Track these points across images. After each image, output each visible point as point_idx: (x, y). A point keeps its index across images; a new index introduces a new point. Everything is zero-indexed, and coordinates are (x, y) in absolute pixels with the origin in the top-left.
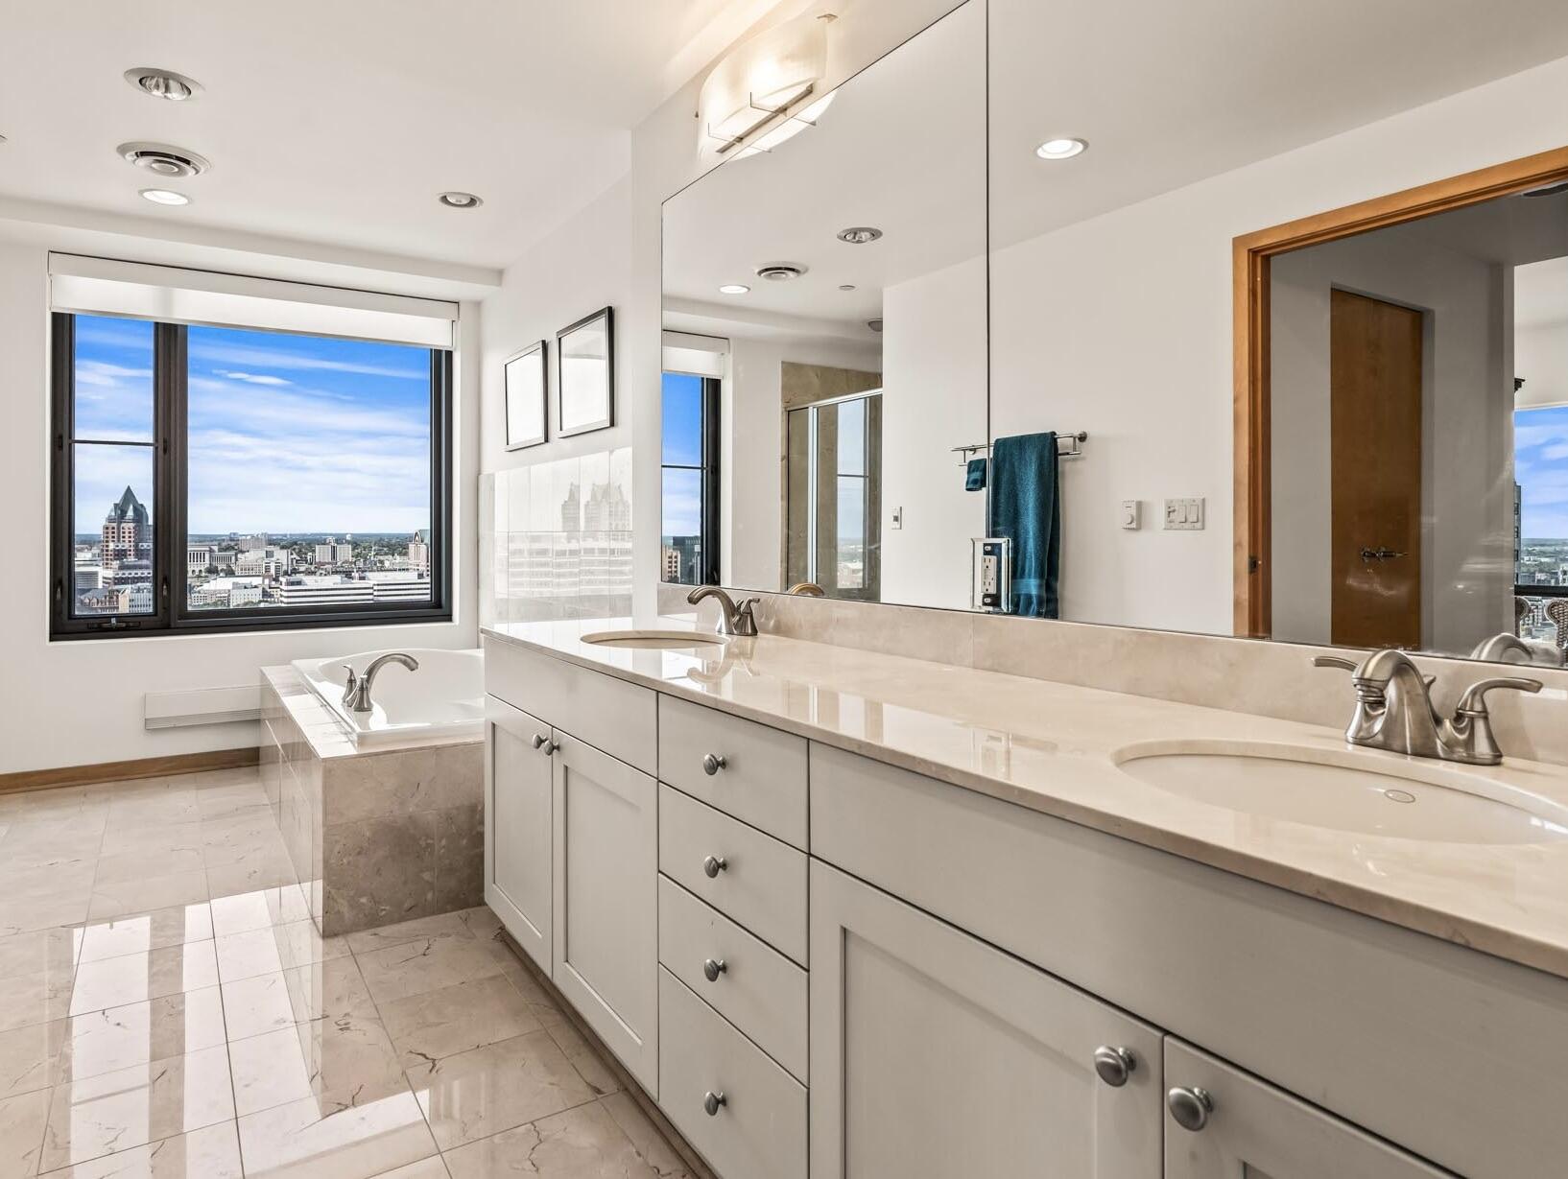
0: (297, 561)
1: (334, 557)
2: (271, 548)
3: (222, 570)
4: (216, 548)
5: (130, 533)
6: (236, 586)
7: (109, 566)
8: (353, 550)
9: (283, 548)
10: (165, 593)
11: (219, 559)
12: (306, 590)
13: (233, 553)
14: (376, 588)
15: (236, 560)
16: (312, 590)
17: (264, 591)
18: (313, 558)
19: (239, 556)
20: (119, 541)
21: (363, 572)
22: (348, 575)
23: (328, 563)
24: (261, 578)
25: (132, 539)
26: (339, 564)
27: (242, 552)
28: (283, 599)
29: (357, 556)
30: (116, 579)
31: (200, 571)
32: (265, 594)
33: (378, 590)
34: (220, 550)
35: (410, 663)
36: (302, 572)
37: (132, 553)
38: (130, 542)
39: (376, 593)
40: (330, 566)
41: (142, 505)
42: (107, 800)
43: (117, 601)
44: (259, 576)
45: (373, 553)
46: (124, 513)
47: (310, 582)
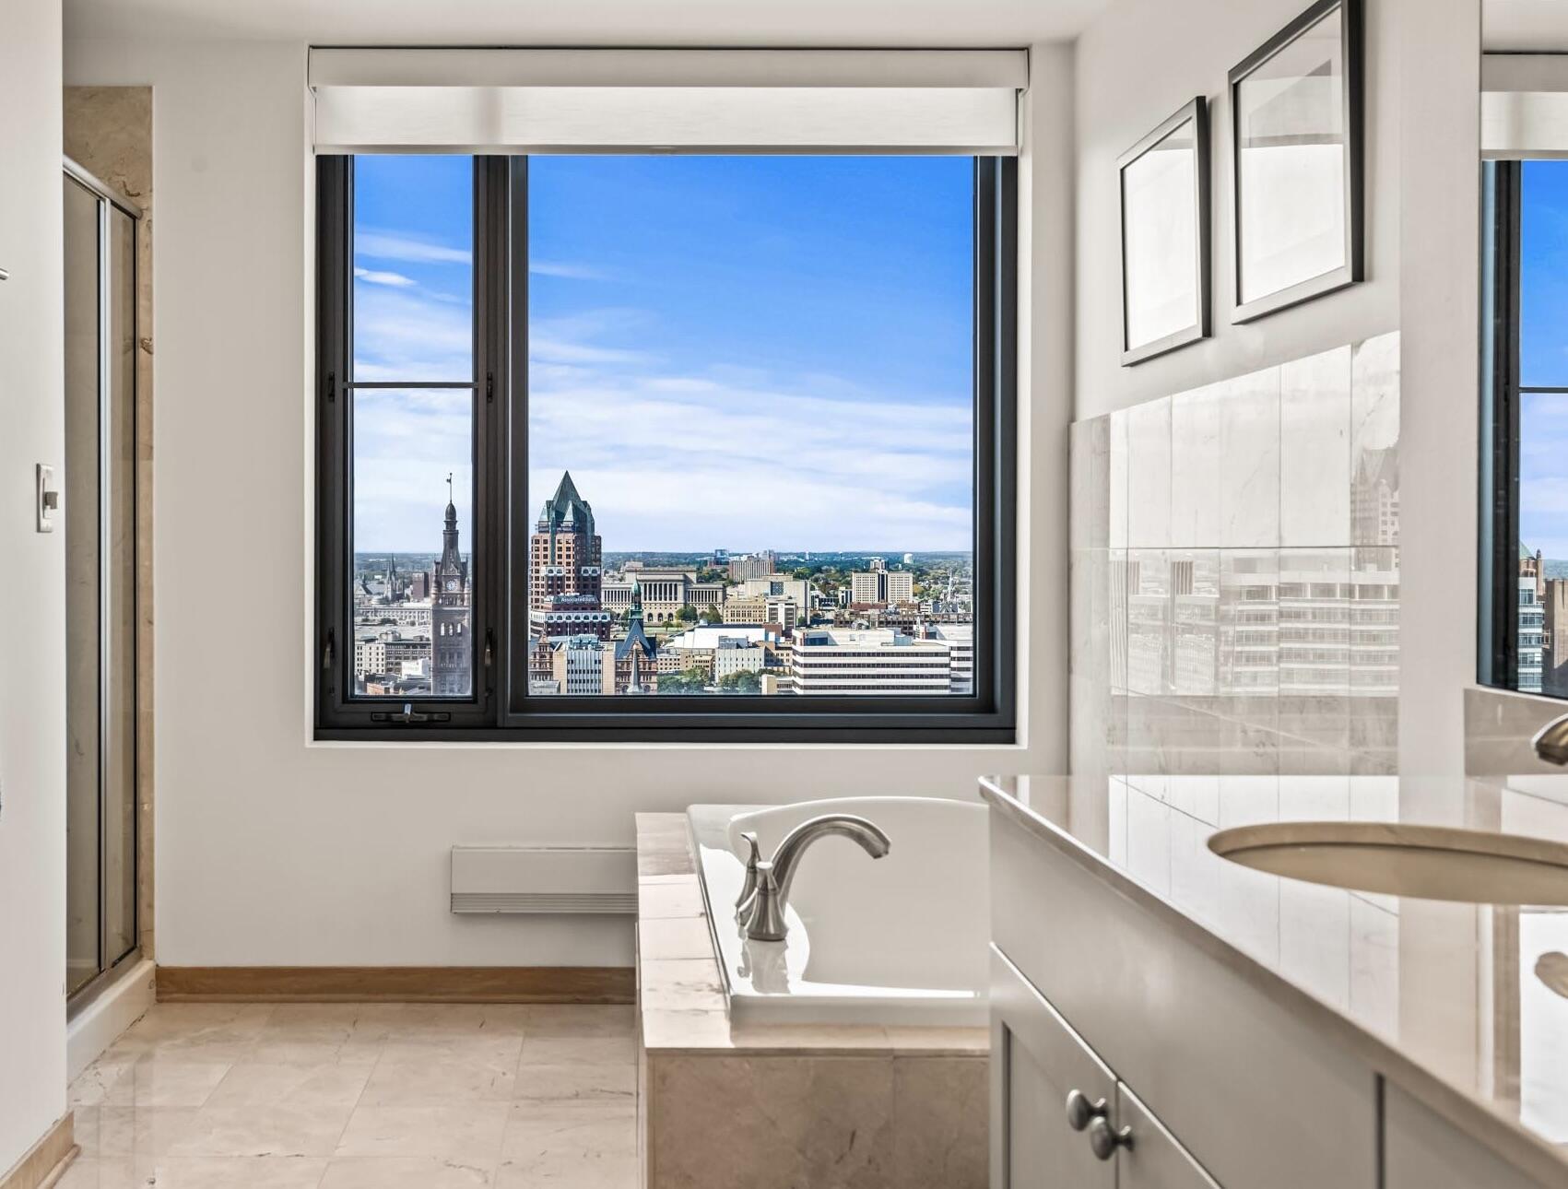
0: (821, 601)
1: (882, 595)
2: (779, 577)
3: (703, 614)
4: (693, 577)
5: (568, 549)
6: (725, 643)
7: (540, 604)
8: (916, 581)
9: (798, 577)
10: (488, 661)
11: (699, 595)
12: (835, 654)
13: (718, 585)
14: (954, 654)
15: (725, 598)
16: (845, 655)
17: (768, 654)
18: (849, 595)
19: (729, 590)
20: (553, 562)
21: (932, 623)
22: (907, 628)
23: (873, 606)
24: (763, 630)
25: (572, 560)
26: (891, 608)
27: (734, 584)
28: (797, 669)
29: (921, 594)
30: (549, 625)
31: (670, 615)
32: (770, 659)
33: (959, 659)
34: (700, 580)
35: (873, 844)
36: (829, 622)
37: (572, 582)
38: (568, 564)
39: (954, 664)
40: (876, 612)
41: (585, 503)
42: (382, 1039)
43: (551, 663)
44: (760, 626)
45: (950, 588)
46: (560, 516)
47: (842, 639)
